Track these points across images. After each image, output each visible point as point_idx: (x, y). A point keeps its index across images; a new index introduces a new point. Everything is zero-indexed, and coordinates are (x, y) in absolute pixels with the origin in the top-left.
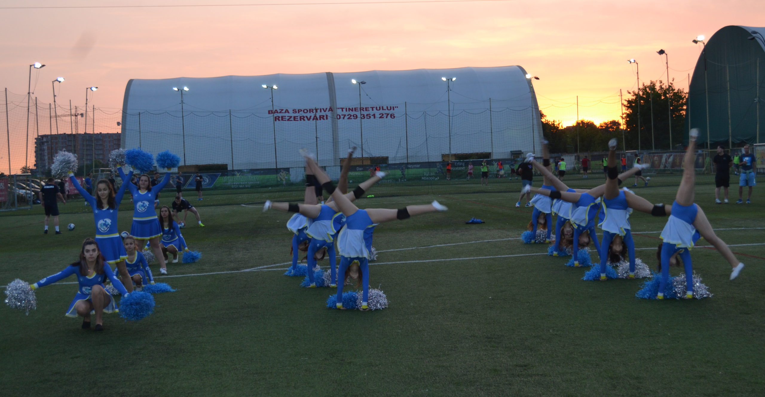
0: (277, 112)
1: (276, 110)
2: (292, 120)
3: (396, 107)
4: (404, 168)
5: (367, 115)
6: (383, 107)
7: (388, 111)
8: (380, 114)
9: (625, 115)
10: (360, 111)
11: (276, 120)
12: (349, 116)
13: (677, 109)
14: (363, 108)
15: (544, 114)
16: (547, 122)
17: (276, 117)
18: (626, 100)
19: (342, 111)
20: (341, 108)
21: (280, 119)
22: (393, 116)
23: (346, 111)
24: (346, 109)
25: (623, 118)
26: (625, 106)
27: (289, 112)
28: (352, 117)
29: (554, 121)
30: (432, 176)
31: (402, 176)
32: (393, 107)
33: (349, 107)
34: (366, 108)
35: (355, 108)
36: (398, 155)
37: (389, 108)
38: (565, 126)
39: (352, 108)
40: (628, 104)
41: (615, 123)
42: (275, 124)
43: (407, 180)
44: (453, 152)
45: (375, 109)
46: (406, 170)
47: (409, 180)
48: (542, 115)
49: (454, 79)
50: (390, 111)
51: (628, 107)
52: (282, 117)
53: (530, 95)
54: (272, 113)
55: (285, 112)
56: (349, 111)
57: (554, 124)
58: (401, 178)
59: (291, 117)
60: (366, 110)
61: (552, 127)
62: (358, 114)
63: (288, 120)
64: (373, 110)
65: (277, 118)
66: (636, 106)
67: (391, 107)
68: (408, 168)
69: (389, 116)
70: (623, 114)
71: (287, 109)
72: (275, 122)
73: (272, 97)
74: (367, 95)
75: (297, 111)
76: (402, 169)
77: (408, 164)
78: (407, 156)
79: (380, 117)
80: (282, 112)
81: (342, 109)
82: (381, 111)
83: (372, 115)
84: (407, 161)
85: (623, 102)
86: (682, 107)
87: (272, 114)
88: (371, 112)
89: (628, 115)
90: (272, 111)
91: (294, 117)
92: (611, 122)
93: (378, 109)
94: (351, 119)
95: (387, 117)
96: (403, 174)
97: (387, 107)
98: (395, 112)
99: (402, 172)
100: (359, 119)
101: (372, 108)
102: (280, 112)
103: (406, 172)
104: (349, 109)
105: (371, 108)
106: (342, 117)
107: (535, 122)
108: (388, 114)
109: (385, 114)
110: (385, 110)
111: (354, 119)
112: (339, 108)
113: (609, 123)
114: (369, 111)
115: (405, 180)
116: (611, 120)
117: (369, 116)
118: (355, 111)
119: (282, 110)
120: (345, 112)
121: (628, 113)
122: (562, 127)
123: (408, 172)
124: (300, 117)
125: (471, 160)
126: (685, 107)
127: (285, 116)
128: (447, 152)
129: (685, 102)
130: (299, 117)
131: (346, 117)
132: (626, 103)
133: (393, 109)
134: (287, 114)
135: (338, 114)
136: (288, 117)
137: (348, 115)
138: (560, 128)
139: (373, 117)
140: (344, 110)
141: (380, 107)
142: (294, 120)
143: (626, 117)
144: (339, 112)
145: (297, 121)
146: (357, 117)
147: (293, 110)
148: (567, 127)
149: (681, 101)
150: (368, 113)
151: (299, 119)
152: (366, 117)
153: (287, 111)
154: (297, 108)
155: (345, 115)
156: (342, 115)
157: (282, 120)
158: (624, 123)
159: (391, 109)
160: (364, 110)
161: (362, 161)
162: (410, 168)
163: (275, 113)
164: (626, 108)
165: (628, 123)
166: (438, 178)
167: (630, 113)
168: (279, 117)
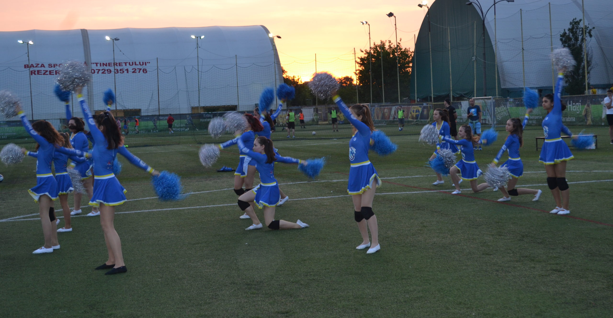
0: (33, 67)
1: (32, 65)
2: (48, 74)
3: (148, 63)
4: (156, 120)
5: (120, 70)
6: (135, 63)
7: (140, 66)
8: (133, 69)
9: (358, 72)
10: (114, 66)
11: (32, 74)
12: (104, 70)
13: (404, 66)
14: (117, 63)
15: (285, 70)
16: (287, 77)
17: (31, 71)
18: (359, 58)
19: (97, 66)
20: (95, 63)
21: (36, 73)
22: (145, 71)
23: (101, 65)
24: (100, 64)
25: (356, 74)
26: (358, 63)
27: (45, 66)
28: (106, 72)
29: (294, 77)
30: (183, 127)
31: (154, 127)
32: (145, 63)
33: (103, 62)
34: (119, 63)
35: (109, 64)
36: (150, 108)
37: (141, 64)
38: (303, 82)
39: (106, 63)
40: (361, 62)
41: (348, 79)
42: (31, 77)
43: (159, 131)
44: (202, 105)
45: (128, 64)
46: (158, 121)
47: (160, 131)
48: (283, 71)
49: (203, 37)
50: (143, 66)
51: (361, 65)
52: (38, 71)
53: (272, 52)
54: (28, 67)
55: (41, 67)
56: (103, 66)
57: (294, 80)
58: (153, 130)
59: (47, 71)
60: (120, 65)
61: (293, 82)
62: (112, 69)
63: (44, 74)
64: (126, 65)
65: (33, 72)
66: (369, 63)
67: (143, 63)
68: (160, 120)
69: (141, 71)
70: (356, 71)
71: (43, 63)
72: (31, 76)
73: (28, 52)
74: (121, 51)
75: (53, 65)
76: (154, 121)
77: (159, 115)
78: (159, 108)
79: (133, 72)
80: (38, 66)
81: (97, 64)
82: (134, 67)
83: (126, 70)
84: (159, 113)
85: (356, 60)
86: (408, 64)
87: (28, 69)
88: (124, 67)
89: (361, 72)
90: (28, 65)
91: (50, 71)
92: (344, 78)
93: (131, 64)
94: (105, 73)
95: (139, 72)
96: (155, 126)
97: (140, 63)
98: (148, 67)
99: (154, 124)
100: (113, 73)
101: (126, 63)
102: (36, 67)
103: (158, 123)
104: (103, 64)
105: (124, 64)
106: (96, 71)
107: (277, 77)
108: (140, 69)
109: (138, 69)
110: (138, 65)
111: (108, 73)
112: (93, 63)
113: (343, 78)
114: (122, 66)
115: (157, 131)
116: (345, 76)
117: (122, 71)
118: (109, 66)
119: (38, 64)
120: (99, 67)
121: (361, 69)
122: (301, 82)
123: (160, 124)
124: (56, 71)
125: (219, 112)
126: (411, 65)
127: (41, 71)
128: (196, 105)
129: (411, 60)
130: (54, 72)
131: (101, 72)
132: (359, 60)
133: (146, 65)
134: (43, 69)
135: (92, 68)
136: (44, 71)
137: (102, 70)
138: (300, 83)
139: (126, 71)
140: (99, 65)
141: (133, 63)
142: (50, 74)
143: (359, 73)
144: (94, 67)
145: (53, 75)
146: (110, 71)
147: (49, 65)
148: (305, 82)
149: (408, 59)
150: (121, 68)
151: (54, 73)
152: (119, 72)
153: (43, 66)
154: (53, 63)
155: (99, 70)
156: (96, 70)
157: (38, 74)
158: (357, 78)
159: (143, 64)
160: (118, 65)
161: (116, 113)
162: (162, 120)
163: (31, 67)
164: (359, 65)
165: (360, 79)
166: (188, 129)
167: (363, 69)
168: (35, 71)
